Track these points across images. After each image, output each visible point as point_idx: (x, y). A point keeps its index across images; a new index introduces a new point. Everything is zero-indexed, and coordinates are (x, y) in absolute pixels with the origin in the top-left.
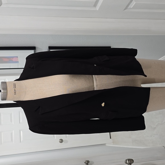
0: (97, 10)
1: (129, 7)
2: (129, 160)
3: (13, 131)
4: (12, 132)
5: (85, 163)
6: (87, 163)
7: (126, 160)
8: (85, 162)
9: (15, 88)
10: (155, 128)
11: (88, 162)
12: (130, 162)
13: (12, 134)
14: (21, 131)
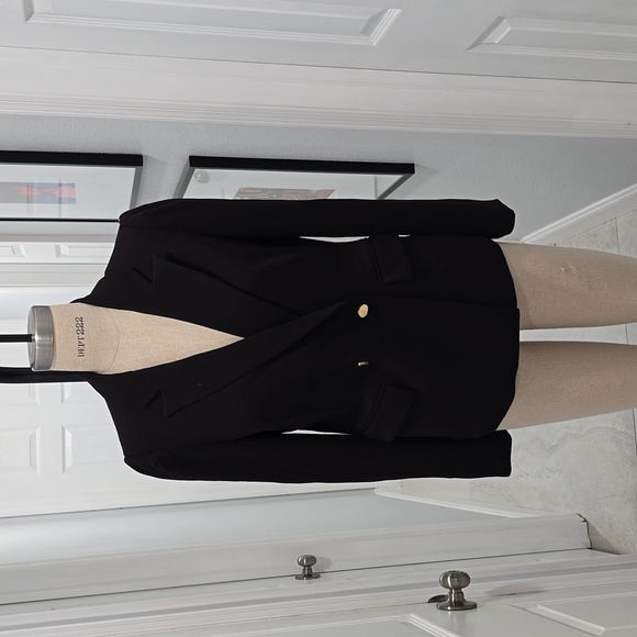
0: (375, 44)
2: (454, 575)
3: (38, 431)
4: (35, 433)
5: (301, 564)
6: (309, 566)
7: (445, 576)
8: (302, 561)
9: (81, 336)
10: (553, 448)
11: (310, 563)
12: (456, 584)
13: (32, 439)
14: (67, 432)
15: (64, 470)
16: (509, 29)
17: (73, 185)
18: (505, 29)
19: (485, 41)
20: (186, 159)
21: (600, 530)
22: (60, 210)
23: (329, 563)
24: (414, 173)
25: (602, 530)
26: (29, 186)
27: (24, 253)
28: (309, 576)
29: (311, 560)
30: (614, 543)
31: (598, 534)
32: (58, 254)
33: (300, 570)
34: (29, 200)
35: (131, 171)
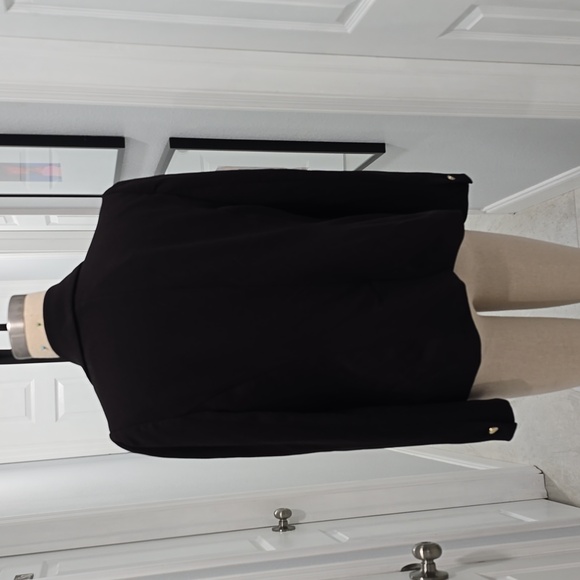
0: (349, 31)
1: (461, 26)
2: (426, 546)
3: (32, 384)
4: (29, 386)
5: (277, 516)
6: (285, 519)
7: (418, 547)
8: (278, 514)
11: (286, 516)
12: (429, 555)
13: (27, 391)
14: (59, 384)
15: (57, 419)
16: (481, 16)
17: (59, 165)
18: (477, 16)
19: (457, 28)
20: (166, 141)
21: (556, 482)
22: (51, 186)
23: (303, 515)
24: (384, 151)
25: (558, 482)
26: (22, 166)
27: (16, 222)
28: (285, 528)
29: (287, 513)
30: (570, 495)
31: (554, 486)
32: (48, 223)
33: (276, 522)
34: (22, 178)
35: (114, 152)
